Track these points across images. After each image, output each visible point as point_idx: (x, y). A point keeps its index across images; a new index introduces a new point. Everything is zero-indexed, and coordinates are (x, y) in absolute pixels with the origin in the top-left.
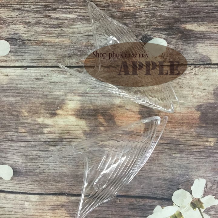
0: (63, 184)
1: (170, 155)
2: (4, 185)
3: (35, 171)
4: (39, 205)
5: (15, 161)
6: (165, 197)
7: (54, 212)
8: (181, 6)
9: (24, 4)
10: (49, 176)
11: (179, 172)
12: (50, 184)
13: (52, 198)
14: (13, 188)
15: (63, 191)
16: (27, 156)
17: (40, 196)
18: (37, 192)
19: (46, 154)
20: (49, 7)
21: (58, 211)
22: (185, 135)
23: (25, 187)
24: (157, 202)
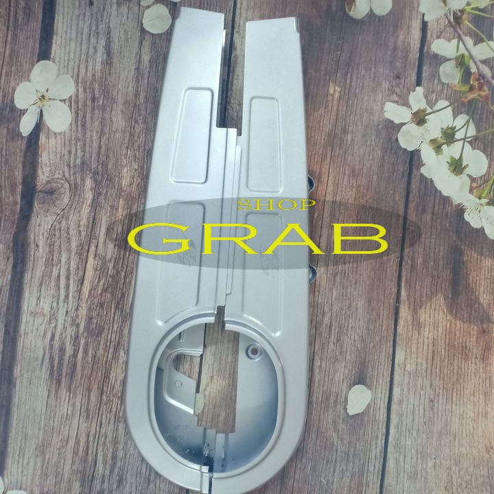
0: (381, 308)
1: (349, 147)
2: (379, 402)
3: (360, 348)
4: (411, 347)
5: (343, 379)
6: (408, 161)
7: (423, 326)
8: (144, 112)
9: (109, 340)
10: (368, 329)
11: (373, 138)
12: (380, 327)
13: (401, 327)
14: (384, 388)
15: (392, 310)
16: (337, 360)
17: (397, 345)
18: (391, 349)
19: (335, 329)
20: (118, 303)
21: (422, 320)
22: (322, 124)
23: (382, 366)
24: (415, 172)
